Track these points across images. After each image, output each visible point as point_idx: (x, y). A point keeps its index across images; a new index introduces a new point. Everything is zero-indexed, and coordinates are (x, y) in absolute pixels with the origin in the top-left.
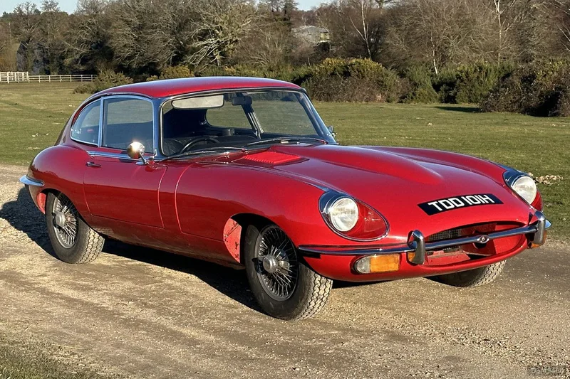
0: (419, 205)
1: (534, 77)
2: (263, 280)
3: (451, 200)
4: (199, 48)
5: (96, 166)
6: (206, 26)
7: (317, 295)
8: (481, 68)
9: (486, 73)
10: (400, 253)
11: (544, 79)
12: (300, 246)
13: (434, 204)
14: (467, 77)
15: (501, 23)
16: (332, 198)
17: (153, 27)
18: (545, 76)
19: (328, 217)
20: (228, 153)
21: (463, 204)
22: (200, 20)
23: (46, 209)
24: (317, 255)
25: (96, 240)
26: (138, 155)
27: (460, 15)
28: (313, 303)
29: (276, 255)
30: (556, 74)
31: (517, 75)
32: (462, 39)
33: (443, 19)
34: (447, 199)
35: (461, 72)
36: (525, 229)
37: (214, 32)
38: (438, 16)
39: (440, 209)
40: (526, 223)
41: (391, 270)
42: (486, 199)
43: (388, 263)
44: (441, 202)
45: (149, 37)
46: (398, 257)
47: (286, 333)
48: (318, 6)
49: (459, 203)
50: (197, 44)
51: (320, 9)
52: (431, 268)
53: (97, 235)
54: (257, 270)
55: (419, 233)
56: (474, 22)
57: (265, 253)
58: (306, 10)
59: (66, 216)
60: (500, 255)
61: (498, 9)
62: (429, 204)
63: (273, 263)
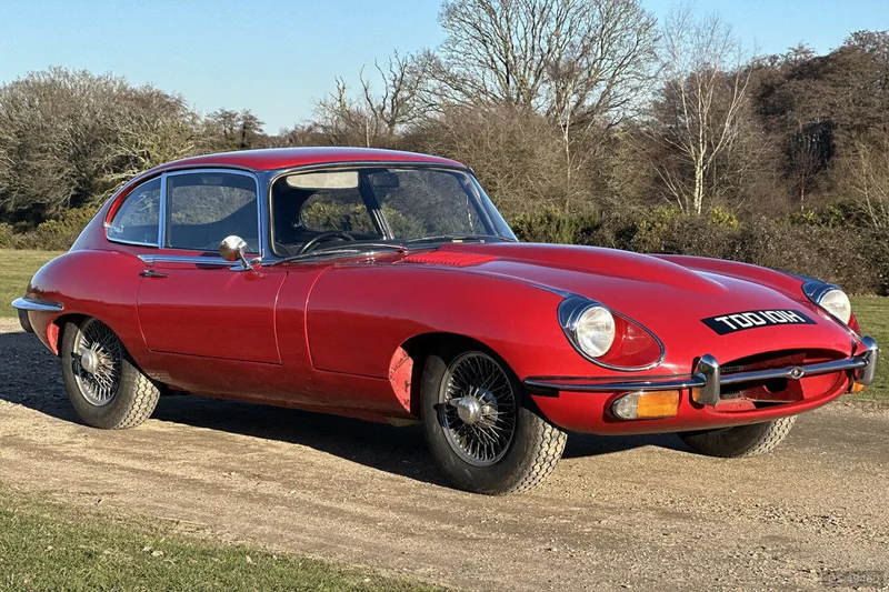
0: (702, 321)
1: (634, 230)
2: (452, 436)
3: (746, 315)
4: (114, 184)
5: (157, 275)
6: (124, 151)
7: (545, 455)
8: (550, 219)
9: (558, 227)
10: (680, 390)
11: (649, 233)
12: (530, 378)
13: (724, 319)
14: (529, 231)
15: (571, 158)
16: (577, 307)
17: (40, 150)
18: (650, 229)
19: (573, 334)
20: (372, 253)
21: (764, 322)
22: (116, 141)
23: (59, 347)
24: (554, 392)
25: (148, 392)
26: (235, 255)
27: (512, 143)
28: (537, 467)
29: (478, 396)
30: (665, 227)
31: (609, 227)
32: (514, 178)
33: (487, 148)
34: (739, 314)
35: (522, 223)
36: (847, 362)
37: (136, 160)
38: (480, 144)
39: (735, 328)
40: (849, 353)
41: (666, 414)
42: (792, 317)
43: (663, 403)
44: (733, 317)
45: (36, 164)
46: (676, 395)
47: (502, 509)
48: (291, 128)
49: (758, 320)
50: (110, 177)
51: (293, 133)
52: (721, 415)
53: (150, 384)
54: (442, 423)
55: (710, 358)
56: (532, 155)
57: (456, 395)
58: (270, 135)
59: (98, 356)
60: (808, 401)
61: (566, 137)
62: (717, 319)
63: (474, 408)
